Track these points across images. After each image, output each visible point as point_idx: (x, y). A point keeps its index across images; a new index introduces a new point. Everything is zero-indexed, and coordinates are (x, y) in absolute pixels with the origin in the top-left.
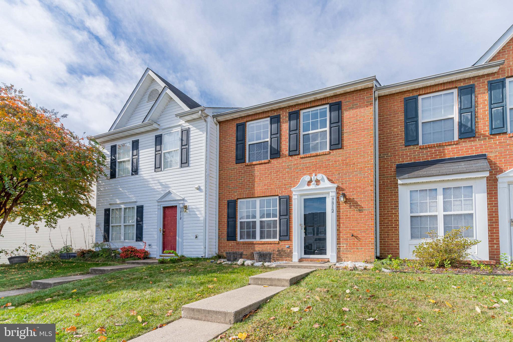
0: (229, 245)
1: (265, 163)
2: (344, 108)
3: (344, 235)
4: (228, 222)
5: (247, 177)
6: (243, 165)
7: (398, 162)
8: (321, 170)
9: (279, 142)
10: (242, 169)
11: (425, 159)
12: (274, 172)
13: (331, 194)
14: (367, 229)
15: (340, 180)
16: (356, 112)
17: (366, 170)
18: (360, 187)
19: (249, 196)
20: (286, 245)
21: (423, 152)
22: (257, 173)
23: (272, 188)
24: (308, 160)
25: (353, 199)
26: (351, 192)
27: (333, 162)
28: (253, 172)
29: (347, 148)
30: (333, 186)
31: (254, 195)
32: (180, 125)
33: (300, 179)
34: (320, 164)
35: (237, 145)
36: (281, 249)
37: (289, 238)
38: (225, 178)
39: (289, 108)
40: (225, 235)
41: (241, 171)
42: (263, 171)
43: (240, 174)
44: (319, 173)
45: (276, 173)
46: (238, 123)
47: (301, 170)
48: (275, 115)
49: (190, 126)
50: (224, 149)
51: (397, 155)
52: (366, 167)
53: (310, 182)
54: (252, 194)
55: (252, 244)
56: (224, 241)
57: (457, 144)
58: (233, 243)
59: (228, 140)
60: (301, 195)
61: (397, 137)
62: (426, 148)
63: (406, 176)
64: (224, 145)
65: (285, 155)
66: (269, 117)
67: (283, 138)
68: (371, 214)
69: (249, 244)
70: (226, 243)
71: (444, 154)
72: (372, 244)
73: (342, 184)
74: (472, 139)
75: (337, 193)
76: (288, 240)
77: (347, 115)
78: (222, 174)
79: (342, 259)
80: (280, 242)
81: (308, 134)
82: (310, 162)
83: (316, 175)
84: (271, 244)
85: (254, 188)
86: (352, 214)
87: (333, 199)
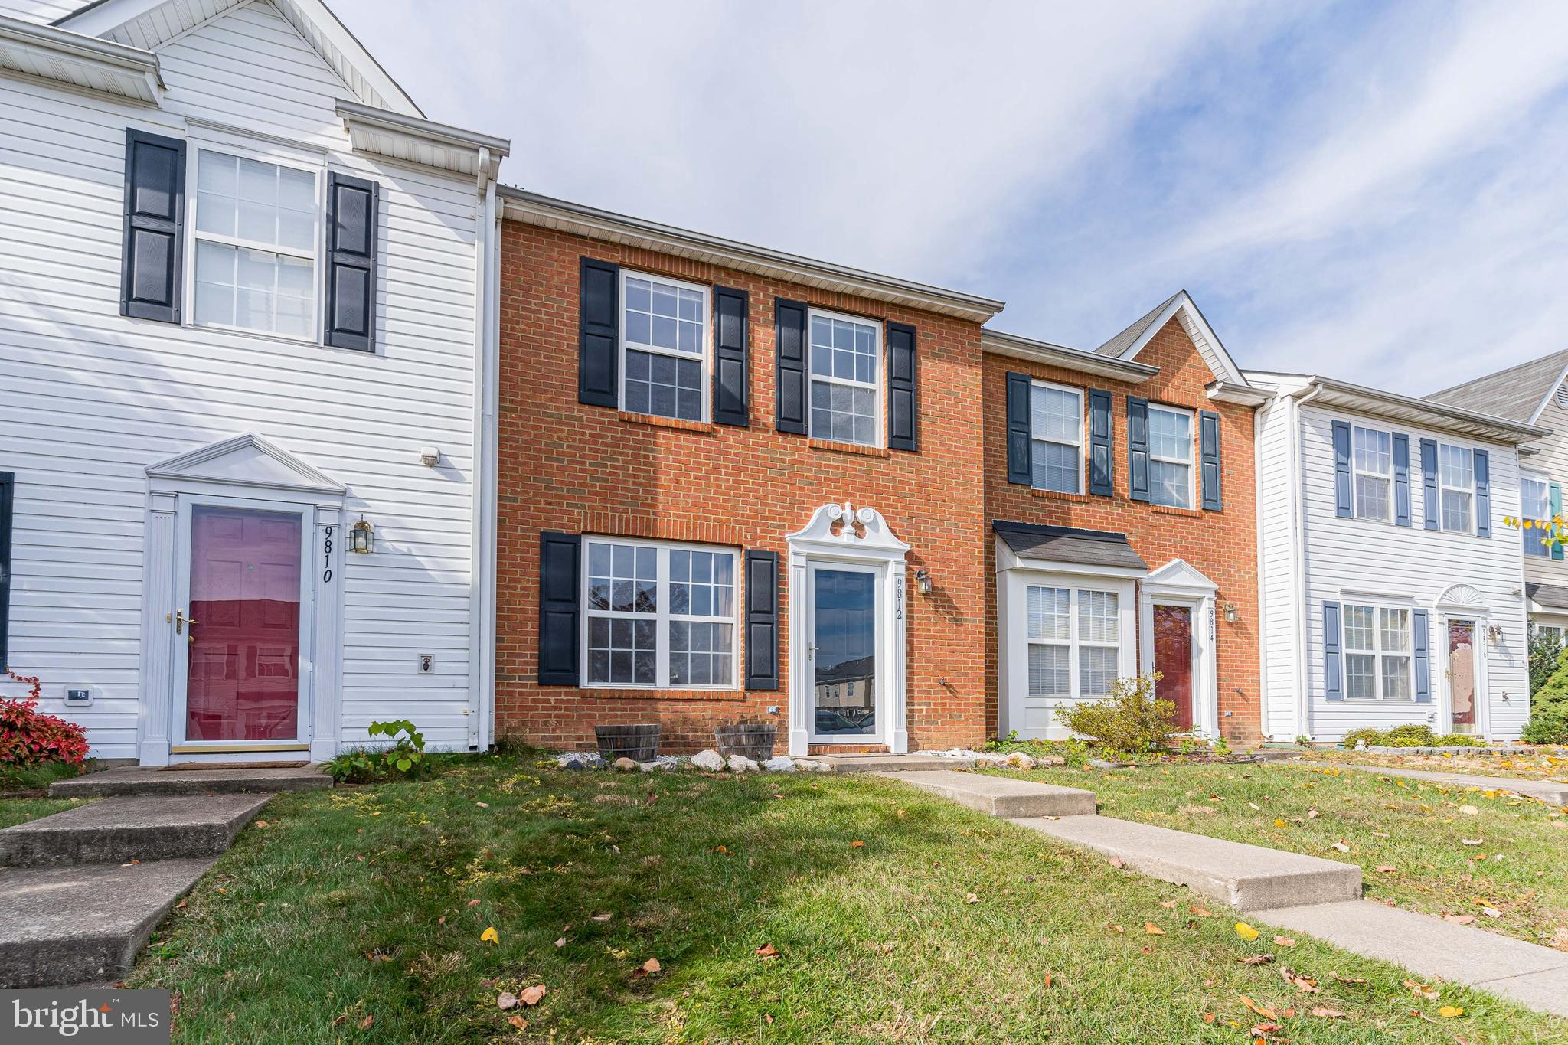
0: (549, 701)
1: (696, 433)
2: (921, 348)
3: (923, 680)
4: (543, 612)
5: (625, 461)
6: (608, 416)
7: (997, 516)
8: (866, 497)
9: (744, 377)
10: (607, 430)
11: (1042, 521)
12: (726, 467)
13: (892, 568)
14: (971, 669)
15: (914, 536)
16: (948, 369)
17: (969, 523)
18: (956, 562)
19: (634, 529)
20: (766, 703)
21: (1038, 505)
22: (667, 459)
23: (720, 520)
24: (832, 460)
25: (943, 589)
26: (938, 571)
27: (897, 484)
28: (652, 451)
29: (928, 455)
30: (902, 547)
31: (655, 531)
32: (322, 151)
33: (810, 509)
34: (864, 480)
35: (583, 334)
36: (753, 717)
37: (778, 683)
38: (525, 441)
39: (776, 285)
40: (526, 663)
41: (601, 437)
42: (689, 455)
43: (596, 443)
44: (862, 503)
45: (732, 475)
46: (588, 255)
47: (811, 484)
48: (728, 285)
49: (385, 182)
50: (523, 331)
51: (994, 499)
52: (969, 515)
53: (837, 525)
54: (648, 527)
55: (650, 698)
56: (525, 686)
57: (1087, 503)
58: (566, 694)
59: (544, 305)
60: (810, 558)
61: (994, 456)
62: (1043, 497)
63: (1028, 552)
64: (522, 317)
65: (764, 424)
66: (707, 283)
67: (759, 372)
68: (980, 633)
69: (635, 699)
70: (530, 694)
71: (1070, 519)
72: (981, 705)
73: (918, 546)
74: (1108, 500)
75: (908, 569)
76: (775, 691)
77: (930, 369)
78: (517, 425)
79: (918, 745)
80: (748, 694)
81: (828, 384)
82: (837, 467)
83: (853, 508)
84: (718, 700)
85: (654, 506)
86: (939, 627)
87: (900, 581)
